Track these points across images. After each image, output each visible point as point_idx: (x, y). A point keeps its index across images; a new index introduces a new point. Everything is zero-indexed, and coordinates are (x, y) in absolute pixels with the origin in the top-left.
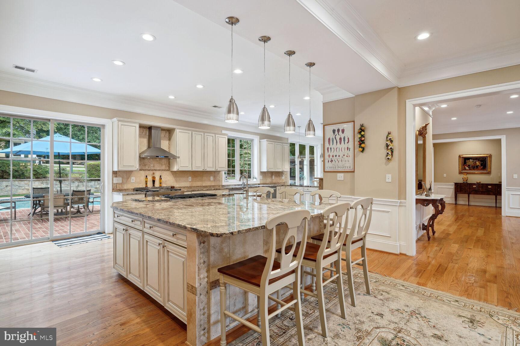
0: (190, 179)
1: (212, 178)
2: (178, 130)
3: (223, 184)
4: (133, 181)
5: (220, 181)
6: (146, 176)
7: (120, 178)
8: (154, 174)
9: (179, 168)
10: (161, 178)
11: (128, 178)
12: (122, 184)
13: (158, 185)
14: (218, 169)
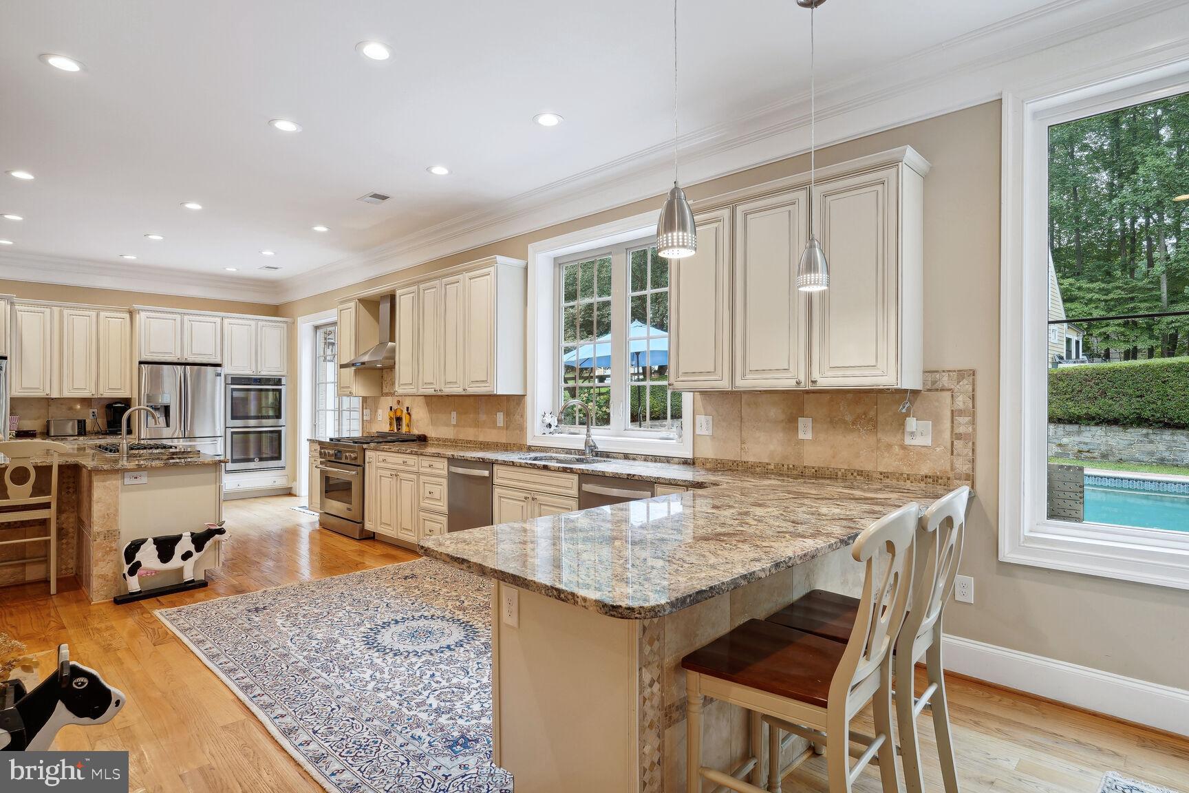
0: (454, 417)
1: (500, 419)
2: (398, 293)
3: (530, 442)
4: (380, 418)
5: (522, 429)
6: (391, 408)
7: (369, 410)
8: (399, 402)
9: (399, 390)
10: (409, 414)
11: (376, 411)
12: (370, 422)
13: (404, 429)
14: (468, 389)
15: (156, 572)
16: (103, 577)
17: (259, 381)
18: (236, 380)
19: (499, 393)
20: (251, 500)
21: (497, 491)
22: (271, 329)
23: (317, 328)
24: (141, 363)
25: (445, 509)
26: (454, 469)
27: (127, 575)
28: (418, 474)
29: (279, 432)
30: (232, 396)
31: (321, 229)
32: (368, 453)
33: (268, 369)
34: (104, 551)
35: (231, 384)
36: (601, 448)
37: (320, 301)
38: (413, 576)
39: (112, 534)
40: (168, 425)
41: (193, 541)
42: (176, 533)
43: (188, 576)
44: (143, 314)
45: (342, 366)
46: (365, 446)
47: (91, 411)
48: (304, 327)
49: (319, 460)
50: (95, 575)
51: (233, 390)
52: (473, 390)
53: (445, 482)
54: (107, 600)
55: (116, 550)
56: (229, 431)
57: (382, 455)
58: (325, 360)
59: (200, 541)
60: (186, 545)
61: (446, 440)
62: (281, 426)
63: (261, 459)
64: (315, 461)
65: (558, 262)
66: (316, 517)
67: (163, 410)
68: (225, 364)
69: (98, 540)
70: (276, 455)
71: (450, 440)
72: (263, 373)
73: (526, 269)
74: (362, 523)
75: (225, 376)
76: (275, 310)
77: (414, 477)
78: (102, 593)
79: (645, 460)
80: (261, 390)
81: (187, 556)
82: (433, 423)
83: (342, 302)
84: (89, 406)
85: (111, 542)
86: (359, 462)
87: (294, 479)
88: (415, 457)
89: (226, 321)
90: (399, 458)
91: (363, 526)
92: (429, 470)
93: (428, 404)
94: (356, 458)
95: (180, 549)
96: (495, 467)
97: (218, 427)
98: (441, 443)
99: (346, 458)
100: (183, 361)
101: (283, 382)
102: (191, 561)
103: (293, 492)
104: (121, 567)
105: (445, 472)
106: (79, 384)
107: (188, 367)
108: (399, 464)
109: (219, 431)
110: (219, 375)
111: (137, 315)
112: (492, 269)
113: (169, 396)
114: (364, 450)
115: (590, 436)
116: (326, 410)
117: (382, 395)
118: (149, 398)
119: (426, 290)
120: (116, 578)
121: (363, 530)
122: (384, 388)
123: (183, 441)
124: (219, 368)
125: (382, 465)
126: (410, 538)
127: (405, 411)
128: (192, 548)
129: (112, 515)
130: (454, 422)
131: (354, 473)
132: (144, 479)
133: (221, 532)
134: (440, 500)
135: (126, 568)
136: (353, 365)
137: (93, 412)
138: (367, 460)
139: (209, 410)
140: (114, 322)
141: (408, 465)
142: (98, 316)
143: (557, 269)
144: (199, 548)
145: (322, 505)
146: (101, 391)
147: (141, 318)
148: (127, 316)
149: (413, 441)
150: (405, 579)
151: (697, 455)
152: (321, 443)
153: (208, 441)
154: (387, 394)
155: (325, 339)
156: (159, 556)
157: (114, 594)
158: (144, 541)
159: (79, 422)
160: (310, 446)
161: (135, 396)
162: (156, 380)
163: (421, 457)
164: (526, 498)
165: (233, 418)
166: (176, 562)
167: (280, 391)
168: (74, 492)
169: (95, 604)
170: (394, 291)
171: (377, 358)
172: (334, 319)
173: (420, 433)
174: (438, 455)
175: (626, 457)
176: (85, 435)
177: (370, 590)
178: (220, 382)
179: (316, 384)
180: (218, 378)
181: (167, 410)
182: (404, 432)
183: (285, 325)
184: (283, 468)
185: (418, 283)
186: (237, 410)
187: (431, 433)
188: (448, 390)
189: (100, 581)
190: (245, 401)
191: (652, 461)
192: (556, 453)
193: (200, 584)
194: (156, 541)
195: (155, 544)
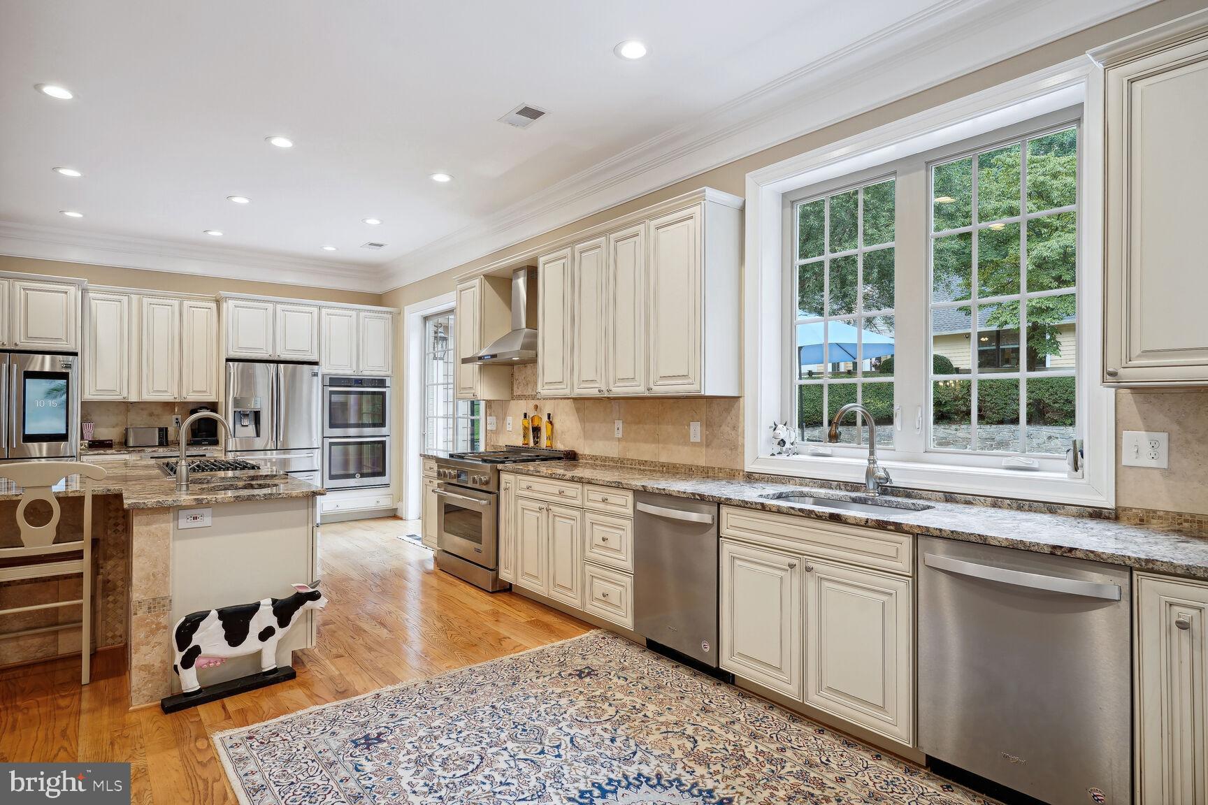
0: (619, 427)
1: (696, 431)
2: (541, 260)
3: (749, 467)
4: (509, 428)
5: (735, 447)
6: (525, 415)
7: (495, 418)
8: (536, 407)
9: (543, 390)
10: (551, 423)
11: (504, 419)
12: (497, 432)
13: (544, 443)
14: (654, 388)
15: (222, 659)
16: (146, 668)
17: (359, 382)
18: (335, 381)
19: (707, 394)
20: (350, 523)
21: (727, 549)
22: (373, 321)
23: (426, 319)
24: (228, 360)
25: (629, 564)
26: (642, 507)
27: (180, 668)
28: (581, 509)
29: (383, 443)
30: (330, 401)
31: (441, 178)
32: (505, 477)
33: (372, 366)
34: (148, 629)
35: (330, 386)
36: (897, 481)
37: (434, 285)
38: (591, 672)
39: (160, 604)
40: (258, 435)
41: (275, 613)
42: (251, 601)
43: (268, 664)
44: (231, 303)
45: (465, 361)
46: (500, 466)
47: (174, 417)
48: (412, 317)
49: (436, 482)
50: (136, 667)
51: (331, 393)
52: (661, 389)
53: (628, 525)
54: (152, 704)
55: (165, 627)
56: (327, 441)
57: (525, 481)
58: (435, 358)
59: (284, 610)
60: (265, 617)
61: (605, 459)
62: (385, 436)
63: (363, 475)
64: (430, 482)
65: (788, 199)
66: (430, 554)
67: (252, 416)
68: (322, 362)
69: (140, 614)
70: (380, 470)
71: (612, 460)
72: (365, 373)
73: (742, 210)
74: (496, 570)
75: (323, 376)
76: (378, 300)
77: (576, 513)
78: (145, 692)
79: (994, 505)
80: (362, 393)
81: (266, 634)
82: (587, 435)
83: (462, 281)
84: (172, 412)
85: (158, 616)
86: (492, 488)
87: (400, 499)
88: (579, 486)
89: (324, 311)
90: (553, 487)
91: (497, 573)
92: (601, 506)
93: (578, 410)
94: (487, 483)
95: (256, 625)
96: (725, 510)
97: (315, 437)
98: (598, 462)
99: (474, 481)
100: (276, 358)
101: (388, 384)
102: (272, 641)
103: (399, 514)
104: (173, 657)
105: (629, 511)
106: (160, 388)
107: (282, 366)
108: (553, 494)
109: (317, 442)
110: (315, 375)
111: (224, 304)
112: (696, 210)
113: (262, 401)
114: (499, 471)
115: (874, 462)
116: (437, 417)
117: (513, 399)
118: (237, 402)
119: (584, 251)
120: (166, 669)
121: (496, 579)
122: (515, 389)
123: (277, 454)
124: (315, 367)
125: (526, 493)
126: (571, 600)
127: (545, 419)
128: (273, 621)
129: (162, 574)
130: (619, 434)
131: (484, 502)
132: (207, 520)
133: (314, 596)
134: (619, 551)
135: (179, 656)
136: (480, 358)
137: (177, 419)
138: (503, 486)
139: (305, 416)
140: (200, 313)
141: (567, 497)
142: (181, 305)
143: (789, 209)
144: (284, 622)
145: (440, 538)
146: (184, 394)
147: (228, 306)
148: (213, 305)
149: (559, 458)
150: (580, 676)
151: (1125, 503)
152: (438, 460)
153: (304, 453)
154: (520, 397)
155: (436, 333)
156: (227, 637)
157: (163, 693)
158: (203, 616)
159: (161, 430)
160: (424, 464)
161: (222, 400)
162: (247, 381)
163: (587, 487)
164: (792, 566)
165: (332, 426)
166: (251, 643)
167: (383, 394)
168: (123, 531)
169: (135, 711)
170: (536, 259)
171: (513, 350)
172: (452, 304)
173: (567, 449)
174: (619, 486)
175: (950, 497)
176: (167, 445)
177: (532, 700)
178: (317, 382)
179: (425, 385)
180: (315, 378)
181: (257, 416)
182: (545, 447)
183: (389, 316)
184: (387, 485)
185: (573, 243)
186: (336, 417)
187: (583, 448)
188: (620, 390)
189: (143, 674)
190: (344, 406)
191: (1010, 507)
192: (801, 485)
193: (285, 676)
194: (223, 614)
195: (220, 618)
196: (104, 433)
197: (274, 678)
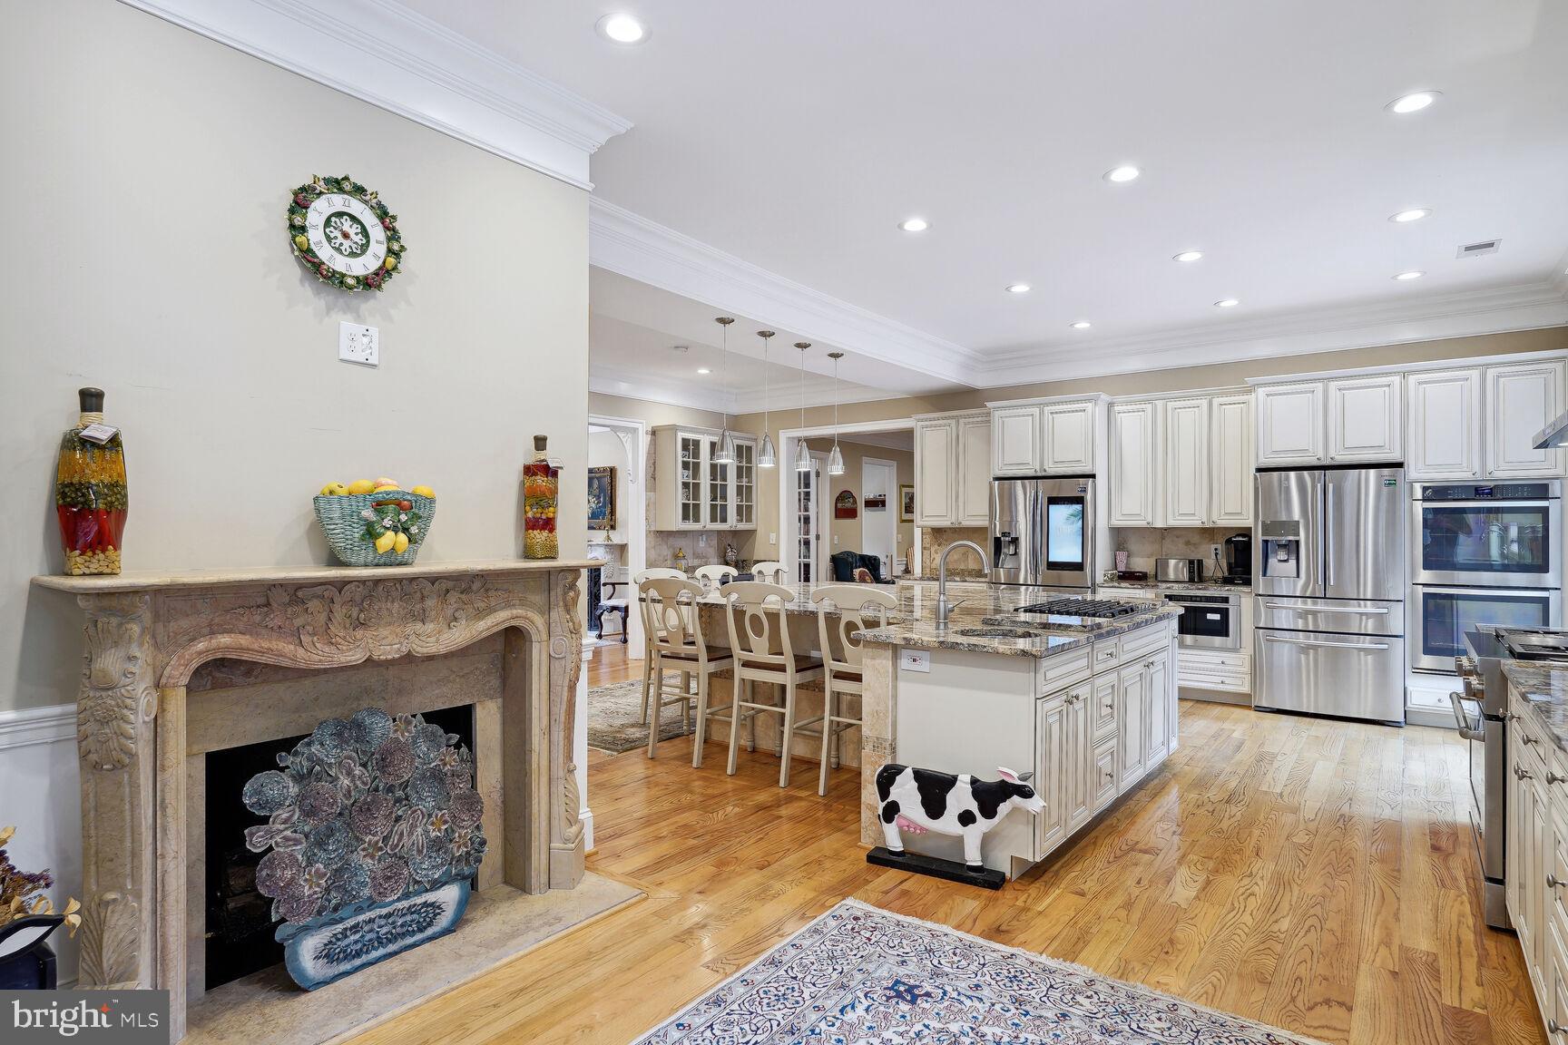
15: (921, 828)
17: (1487, 492)
24: (1258, 471)
27: (881, 818)
29: (1543, 602)
30: (1425, 523)
39: (882, 745)
40: (1298, 573)
41: (976, 794)
43: (971, 855)
47: (1213, 546)
50: (864, 803)
51: (1427, 511)
56: (1420, 591)
59: (990, 796)
60: (963, 798)
62: (1548, 589)
67: (1292, 548)
68: (1411, 460)
69: (867, 749)
72: (1501, 474)
75: (1411, 485)
81: (966, 818)
84: (1210, 541)
85: (880, 757)
89: (1411, 379)
95: (954, 802)
100: (1327, 463)
101: (1555, 493)
102: (976, 829)
106: (1188, 512)
107: (1330, 473)
109: (1396, 590)
110: (1392, 483)
118: (1266, 527)
123: (1324, 605)
124: (1394, 471)
128: (973, 806)
129: (882, 714)
132: (925, 665)
133: (1026, 793)
135: (881, 806)
137: (1216, 549)
140: (1231, 410)
144: (989, 812)
146: (1214, 520)
147: (1257, 396)
158: (899, 771)
159: (1191, 562)
165: (1428, 567)
167: (1545, 511)
169: (860, 847)
176: (1201, 580)
180: (1392, 489)
181: (1297, 547)
186: (1437, 552)
189: (869, 813)
190: (1453, 532)
193: (985, 881)
194: (919, 775)
195: (916, 779)
196: (1142, 564)
197: (972, 877)
